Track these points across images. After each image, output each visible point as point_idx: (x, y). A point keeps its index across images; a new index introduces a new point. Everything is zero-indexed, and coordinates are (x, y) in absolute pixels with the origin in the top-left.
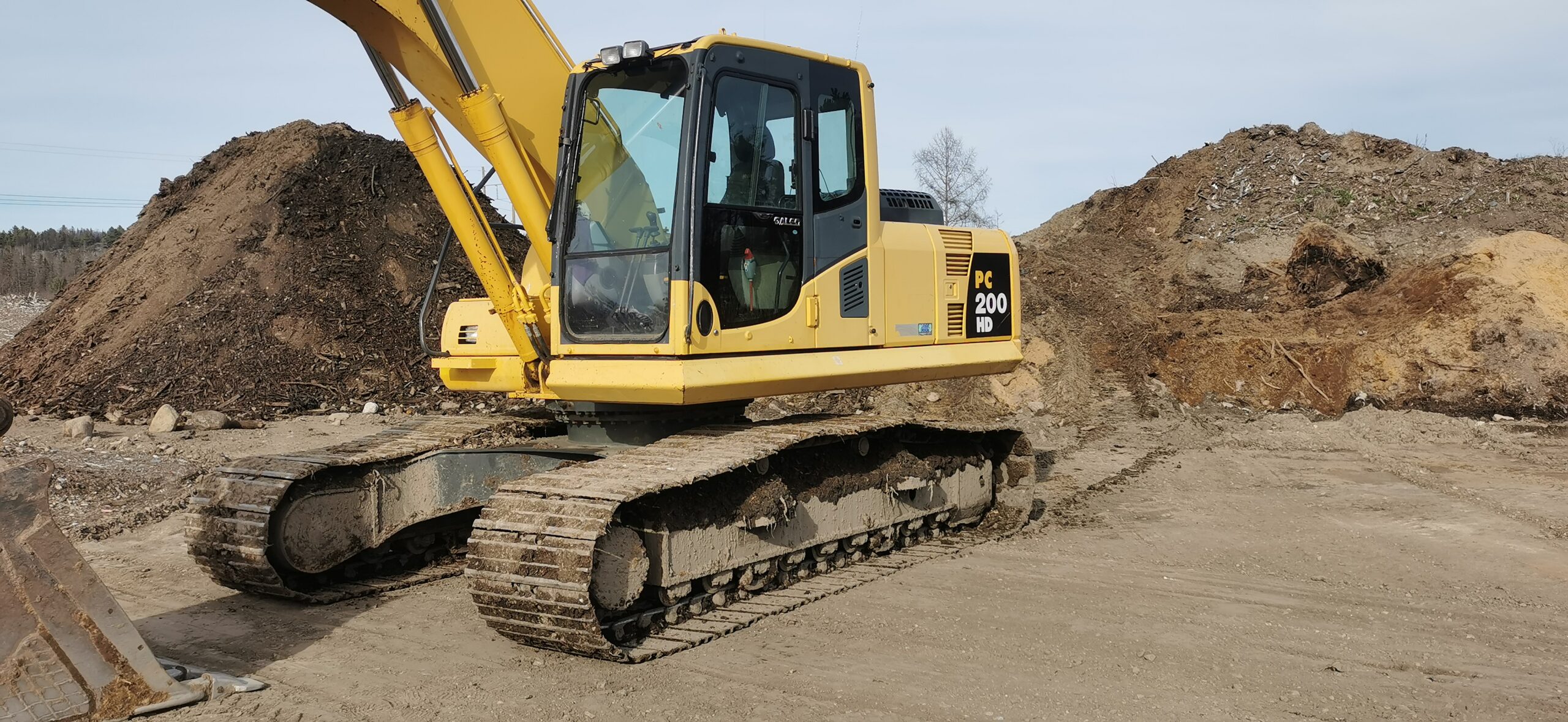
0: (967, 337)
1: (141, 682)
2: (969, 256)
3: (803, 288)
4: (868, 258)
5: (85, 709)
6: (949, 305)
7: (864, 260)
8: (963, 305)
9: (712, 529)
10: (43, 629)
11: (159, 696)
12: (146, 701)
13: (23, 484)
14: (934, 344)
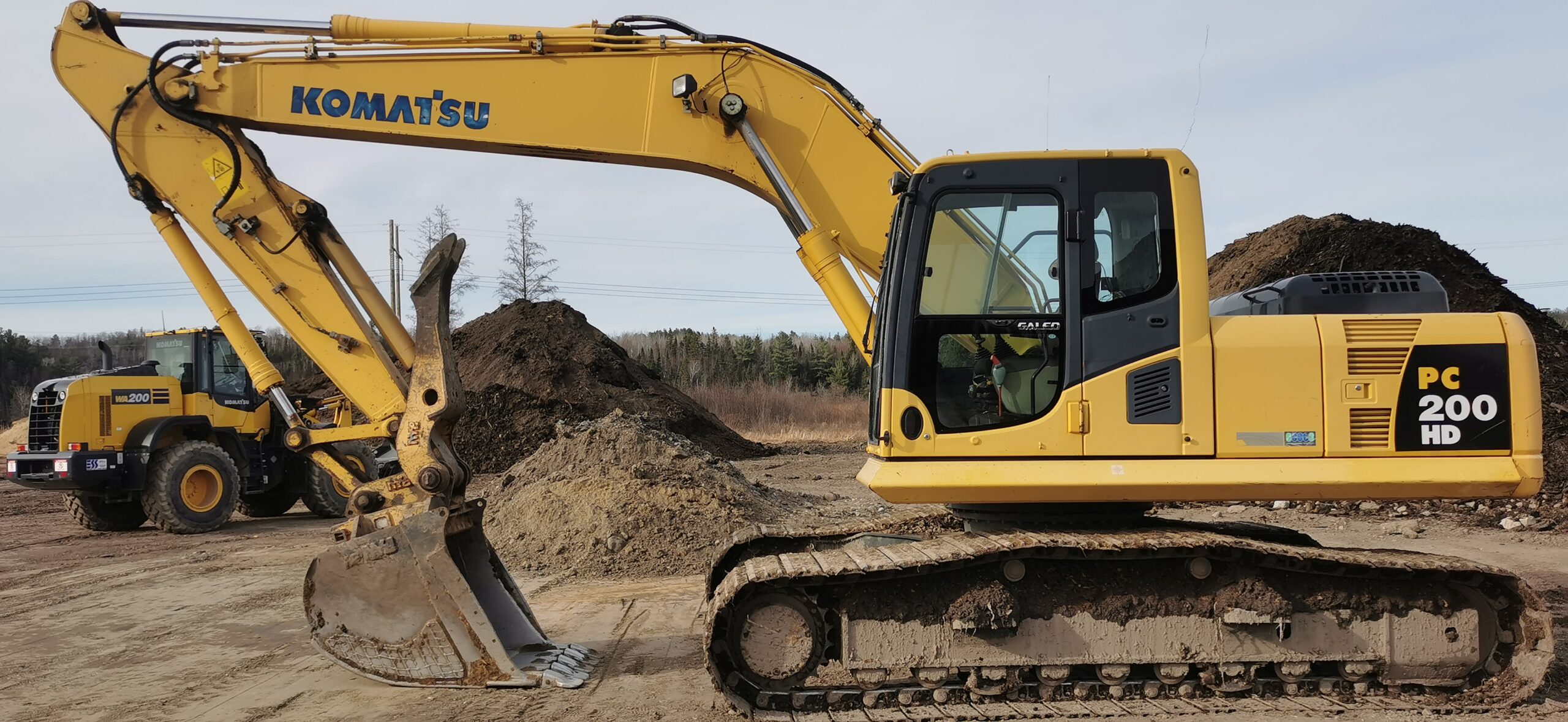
0: (1398, 449)
1: (494, 664)
2: (1407, 349)
3: (1063, 392)
4: (1182, 359)
5: (461, 675)
6: (1352, 410)
7: (1176, 362)
8: (1390, 409)
9: (915, 625)
10: (438, 617)
11: (506, 677)
12: (495, 678)
13: (430, 523)
14: (1323, 457)
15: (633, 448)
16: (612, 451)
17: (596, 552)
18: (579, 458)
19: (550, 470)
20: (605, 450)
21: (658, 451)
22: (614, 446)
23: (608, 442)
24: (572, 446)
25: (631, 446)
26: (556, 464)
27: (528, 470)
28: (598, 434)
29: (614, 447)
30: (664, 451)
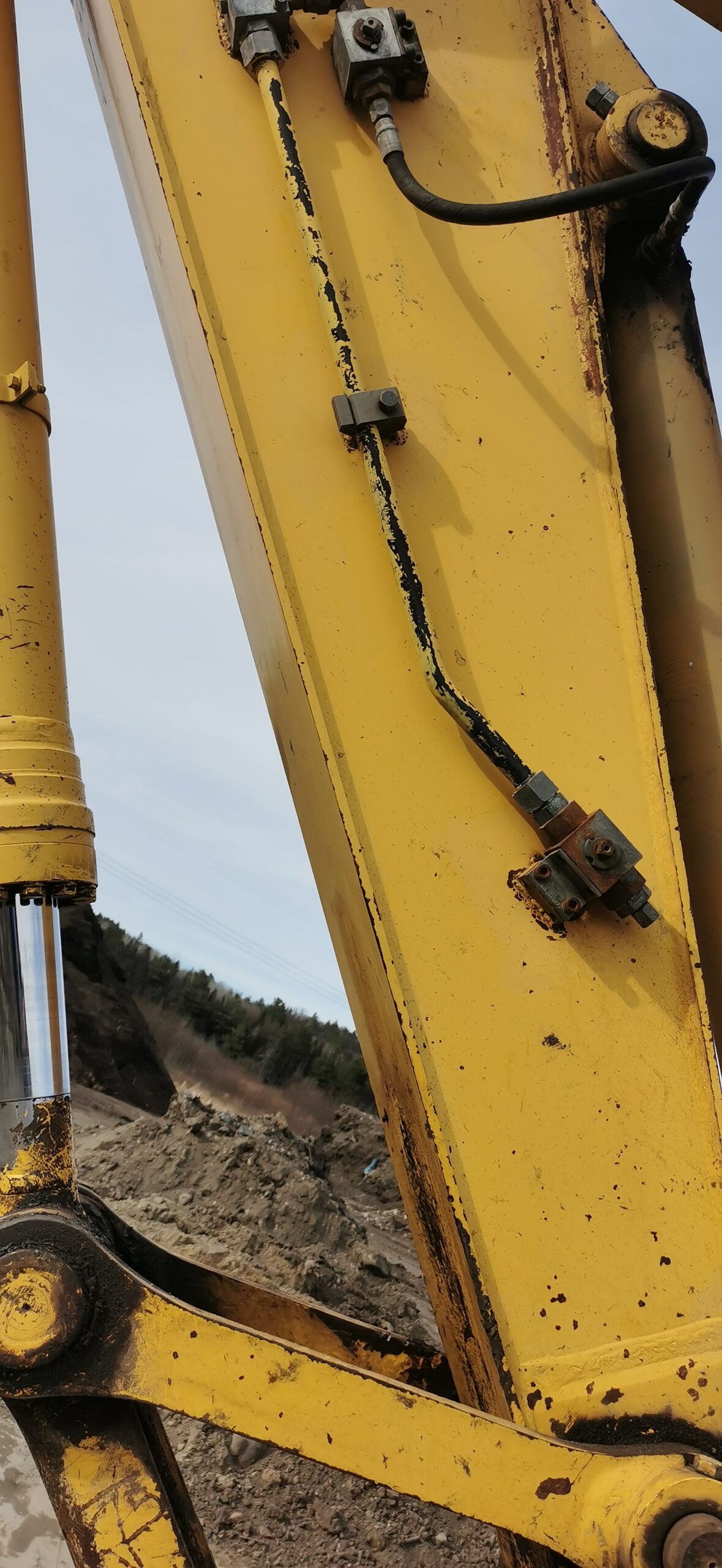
15: (303, 1213)
16: (267, 1203)
17: (206, 1451)
18: (205, 1185)
19: (146, 1182)
20: (254, 1192)
21: (341, 1238)
22: (274, 1193)
23: (266, 1181)
24: (198, 1155)
25: (301, 1208)
26: (161, 1177)
27: (102, 1162)
28: (253, 1155)
29: (271, 1197)
30: (350, 1246)
